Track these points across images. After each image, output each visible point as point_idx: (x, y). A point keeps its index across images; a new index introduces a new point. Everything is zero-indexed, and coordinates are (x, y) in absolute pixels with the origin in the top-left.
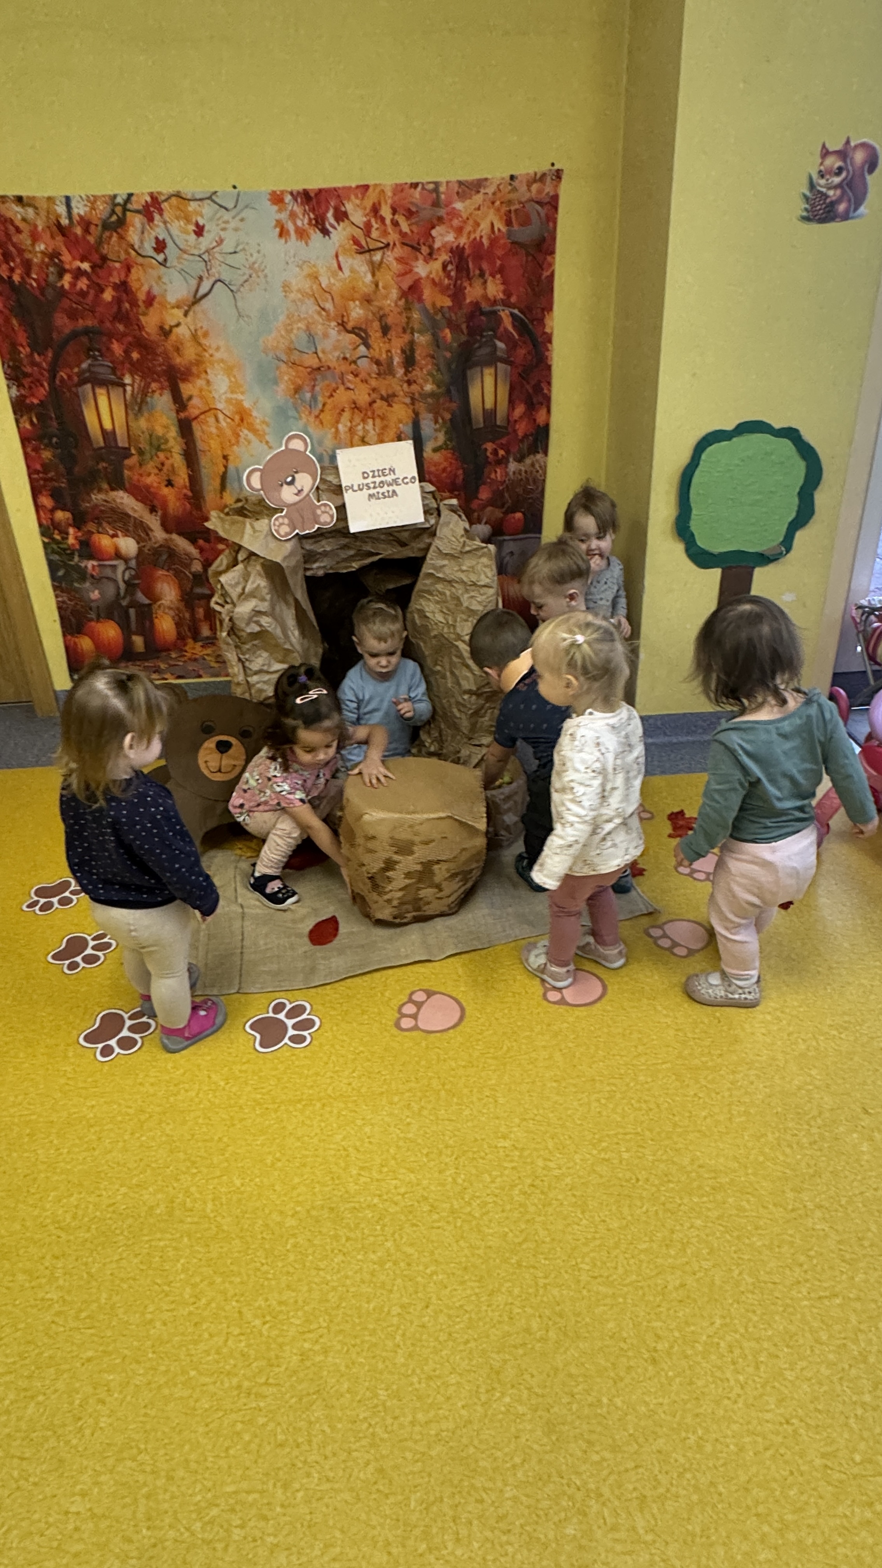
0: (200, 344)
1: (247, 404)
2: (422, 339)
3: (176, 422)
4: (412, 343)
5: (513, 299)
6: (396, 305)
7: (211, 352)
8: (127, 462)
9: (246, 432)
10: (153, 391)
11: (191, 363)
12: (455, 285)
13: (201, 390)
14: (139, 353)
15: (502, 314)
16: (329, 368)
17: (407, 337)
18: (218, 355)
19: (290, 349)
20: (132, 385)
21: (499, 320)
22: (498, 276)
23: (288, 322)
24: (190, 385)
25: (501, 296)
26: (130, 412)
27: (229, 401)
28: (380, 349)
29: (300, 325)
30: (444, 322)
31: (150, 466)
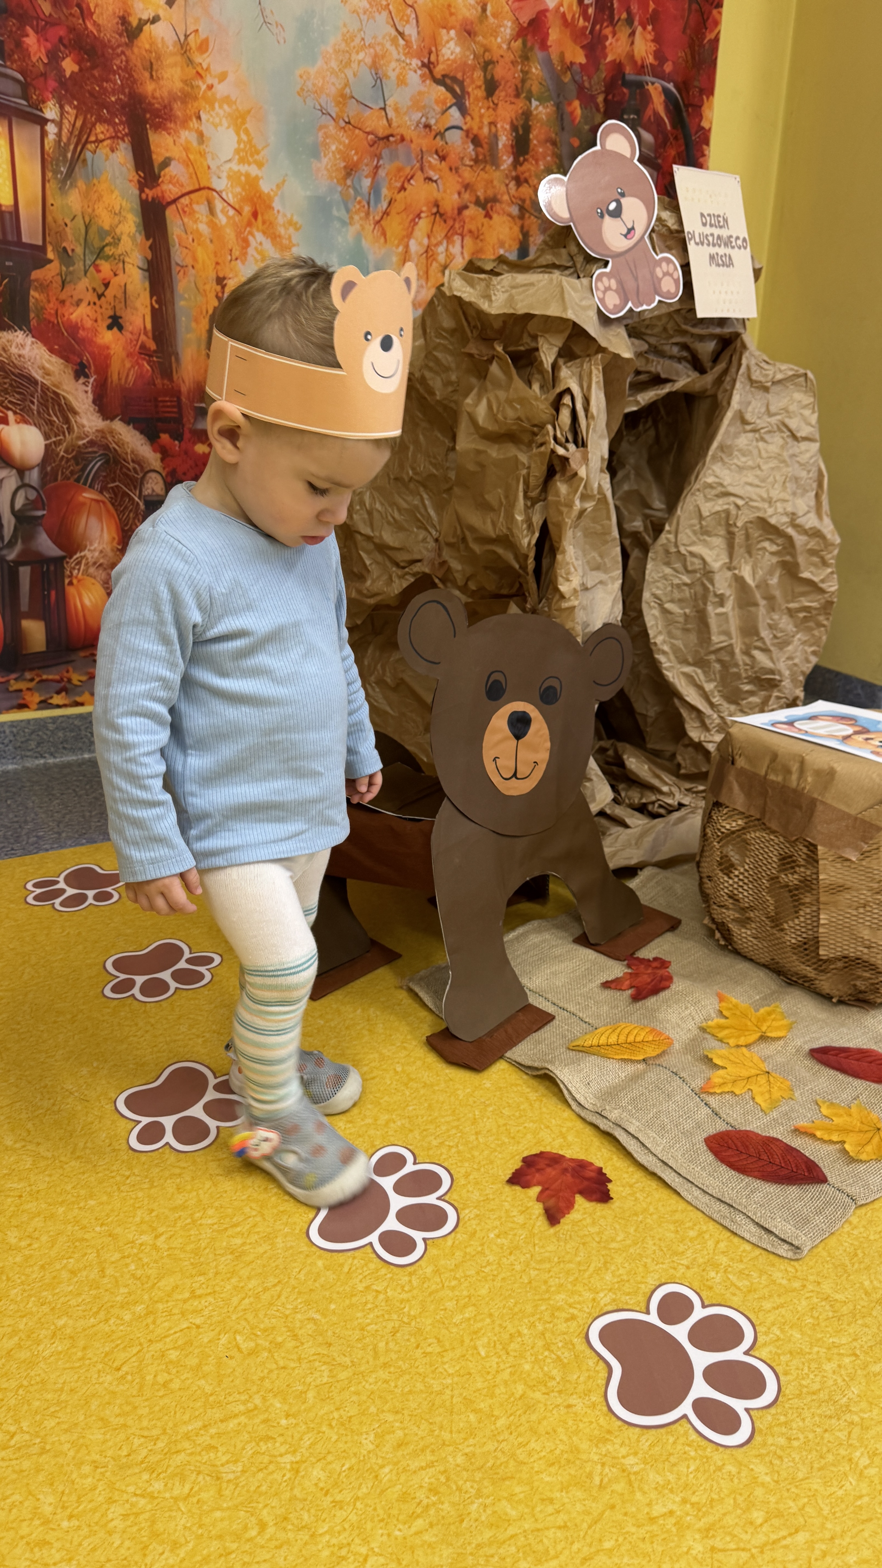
0: (190, 62)
1: (265, 187)
2: (542, 111)
3: (136, 205)
4: (527, 115)
5: (668, 67)
6: (509, 48)
7: (209, 81)
8: (36, 274)
9: (259, 236)
10: (98, 141)
11: (173, 98)
12: (591, 32)
13: (187, 149)
14: (78, 63)
15: (650, 87)
16: (403, 139)
17: (521, 104)
18: (221, 89)
19: (343, 96)
20: (60, 125)
21: (646, 98)
22: (650, 28)
23: (343, 46)
24: (169, 140)
25: (651, 59)
26: (49, 175)
27: (234, 177)
28: (481, 116)
29: (361, 56)
30: (573, 88)
31: (83, 286)
